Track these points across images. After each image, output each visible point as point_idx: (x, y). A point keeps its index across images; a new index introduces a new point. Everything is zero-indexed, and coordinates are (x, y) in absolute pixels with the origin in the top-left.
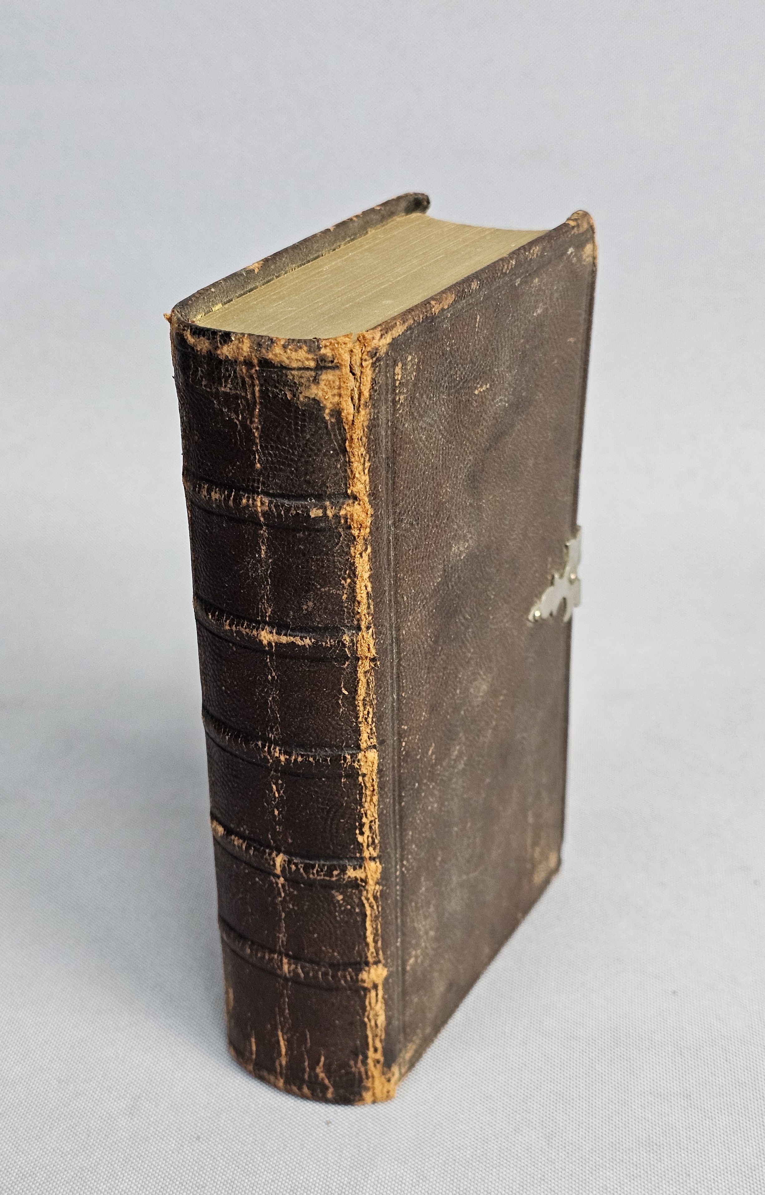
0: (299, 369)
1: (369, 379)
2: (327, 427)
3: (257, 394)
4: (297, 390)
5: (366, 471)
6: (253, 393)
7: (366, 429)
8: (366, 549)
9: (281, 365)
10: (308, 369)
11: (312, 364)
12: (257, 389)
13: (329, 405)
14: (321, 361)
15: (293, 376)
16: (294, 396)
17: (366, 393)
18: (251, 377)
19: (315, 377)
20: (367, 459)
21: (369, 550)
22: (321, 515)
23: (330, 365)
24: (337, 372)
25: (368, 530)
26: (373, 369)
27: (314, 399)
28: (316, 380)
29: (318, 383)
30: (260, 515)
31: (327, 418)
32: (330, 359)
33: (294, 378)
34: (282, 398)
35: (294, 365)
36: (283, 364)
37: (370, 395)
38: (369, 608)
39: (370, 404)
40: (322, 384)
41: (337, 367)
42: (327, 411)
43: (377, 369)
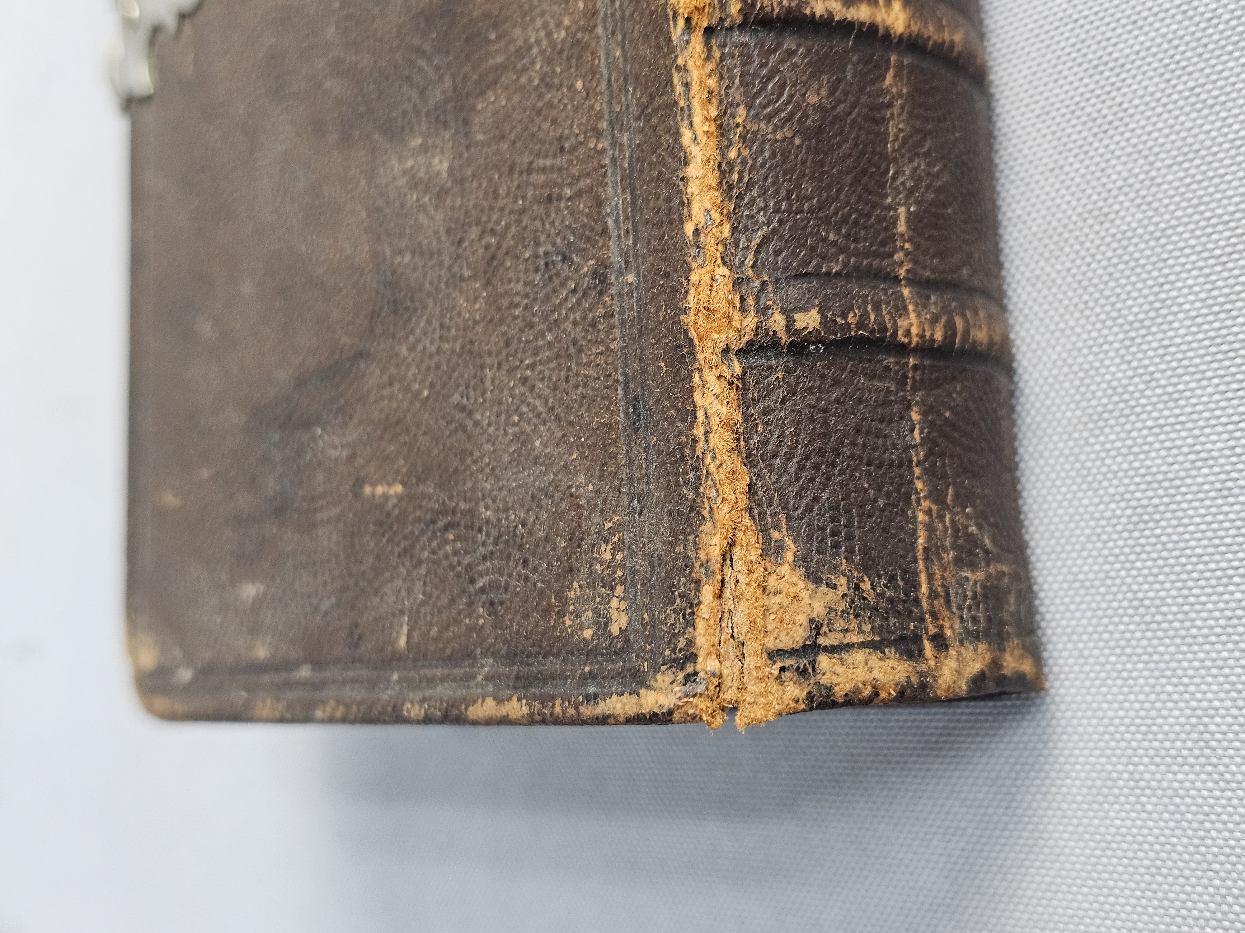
0: (849, 647)
1: (700, 625)
2: (789, 518)
3: (923, 577)
4: (853, 601)
5: (700, 414)
6: (931, 577)
7: (706, 513)
8: (697, 232)
9: (883, 652)
10: (832, 650)
11: (824, 661)
12: (924, 589)
13: (785, 569)
14: (805, 670)
15: (861, 631)
16: (857, 587)
17: (707, 593)
18: (935, 616)
19: (818, 634)
20: (701, 444)
21: (689, 228)
22: (797, 316)
23: (788, 662)
24: (771, 643)
25: (694, 277)
26: (693, 650)
27: (817, 581)
28: (816, 627)
29: (811, 621)
30: (911, 307)
31: (788, 542)
32: (788, 674)
33: (859, 626)
34: (880, 577)
35: (859, 656)
36: (880, 655)
37: (698, 590)
38: (687, 85)
39: (699, 572)
40: (802, 619)
41: (773, 655)
42: (789, 556)
43: (681, 645)
